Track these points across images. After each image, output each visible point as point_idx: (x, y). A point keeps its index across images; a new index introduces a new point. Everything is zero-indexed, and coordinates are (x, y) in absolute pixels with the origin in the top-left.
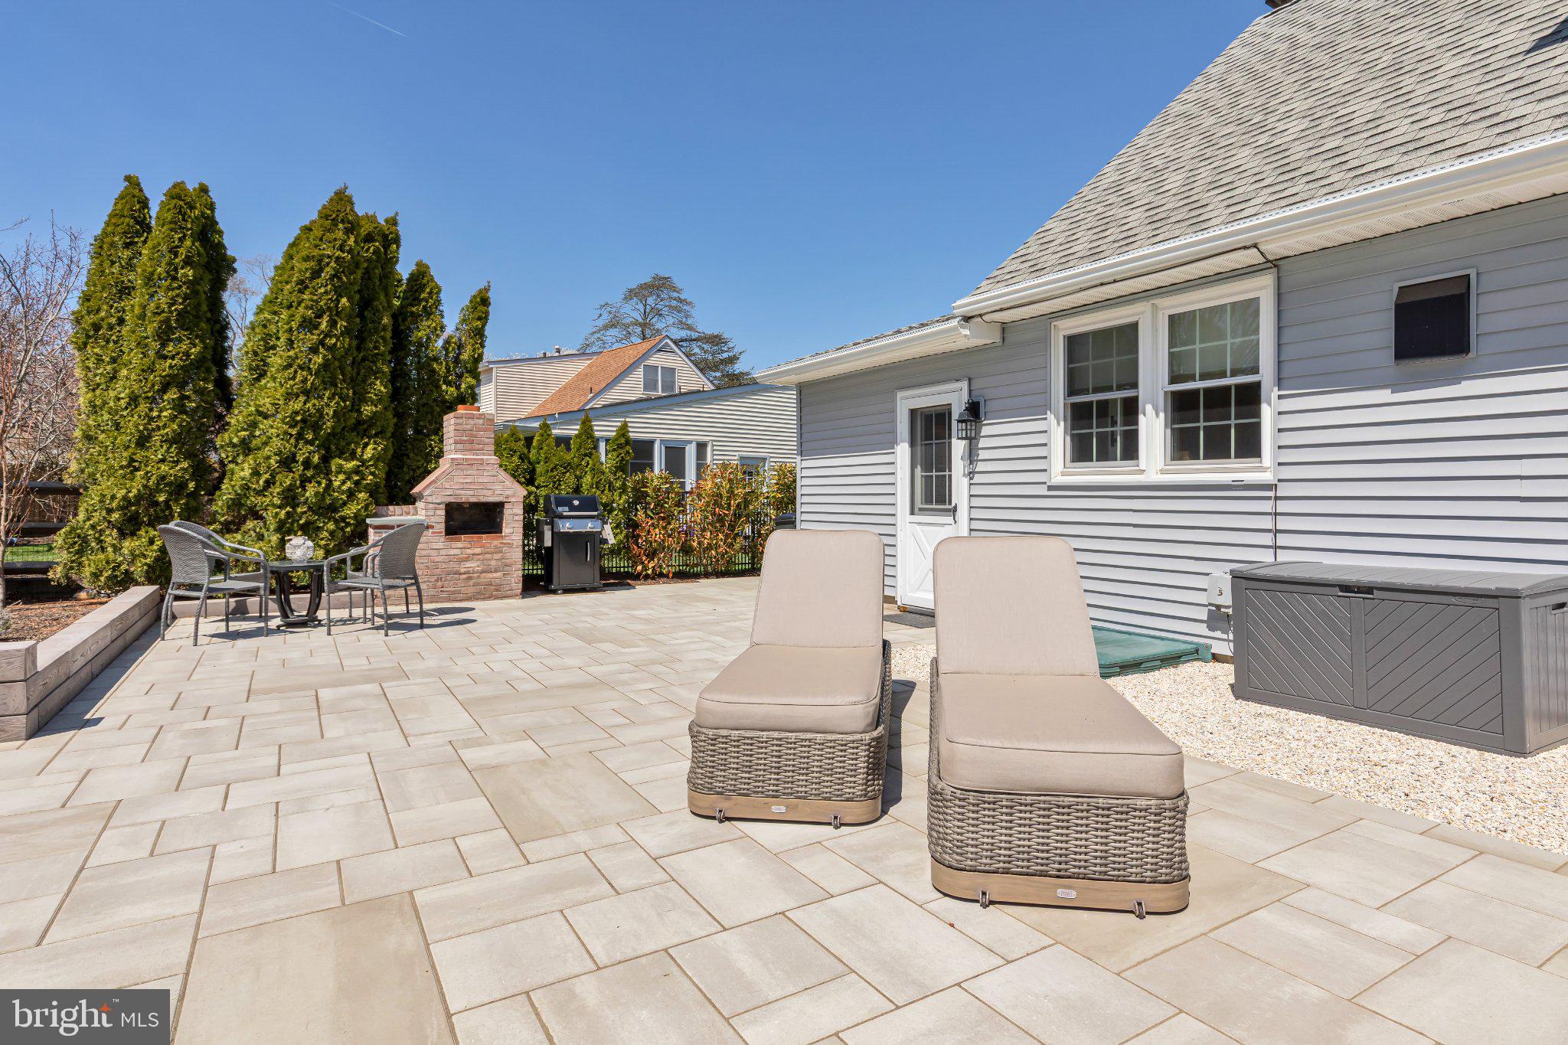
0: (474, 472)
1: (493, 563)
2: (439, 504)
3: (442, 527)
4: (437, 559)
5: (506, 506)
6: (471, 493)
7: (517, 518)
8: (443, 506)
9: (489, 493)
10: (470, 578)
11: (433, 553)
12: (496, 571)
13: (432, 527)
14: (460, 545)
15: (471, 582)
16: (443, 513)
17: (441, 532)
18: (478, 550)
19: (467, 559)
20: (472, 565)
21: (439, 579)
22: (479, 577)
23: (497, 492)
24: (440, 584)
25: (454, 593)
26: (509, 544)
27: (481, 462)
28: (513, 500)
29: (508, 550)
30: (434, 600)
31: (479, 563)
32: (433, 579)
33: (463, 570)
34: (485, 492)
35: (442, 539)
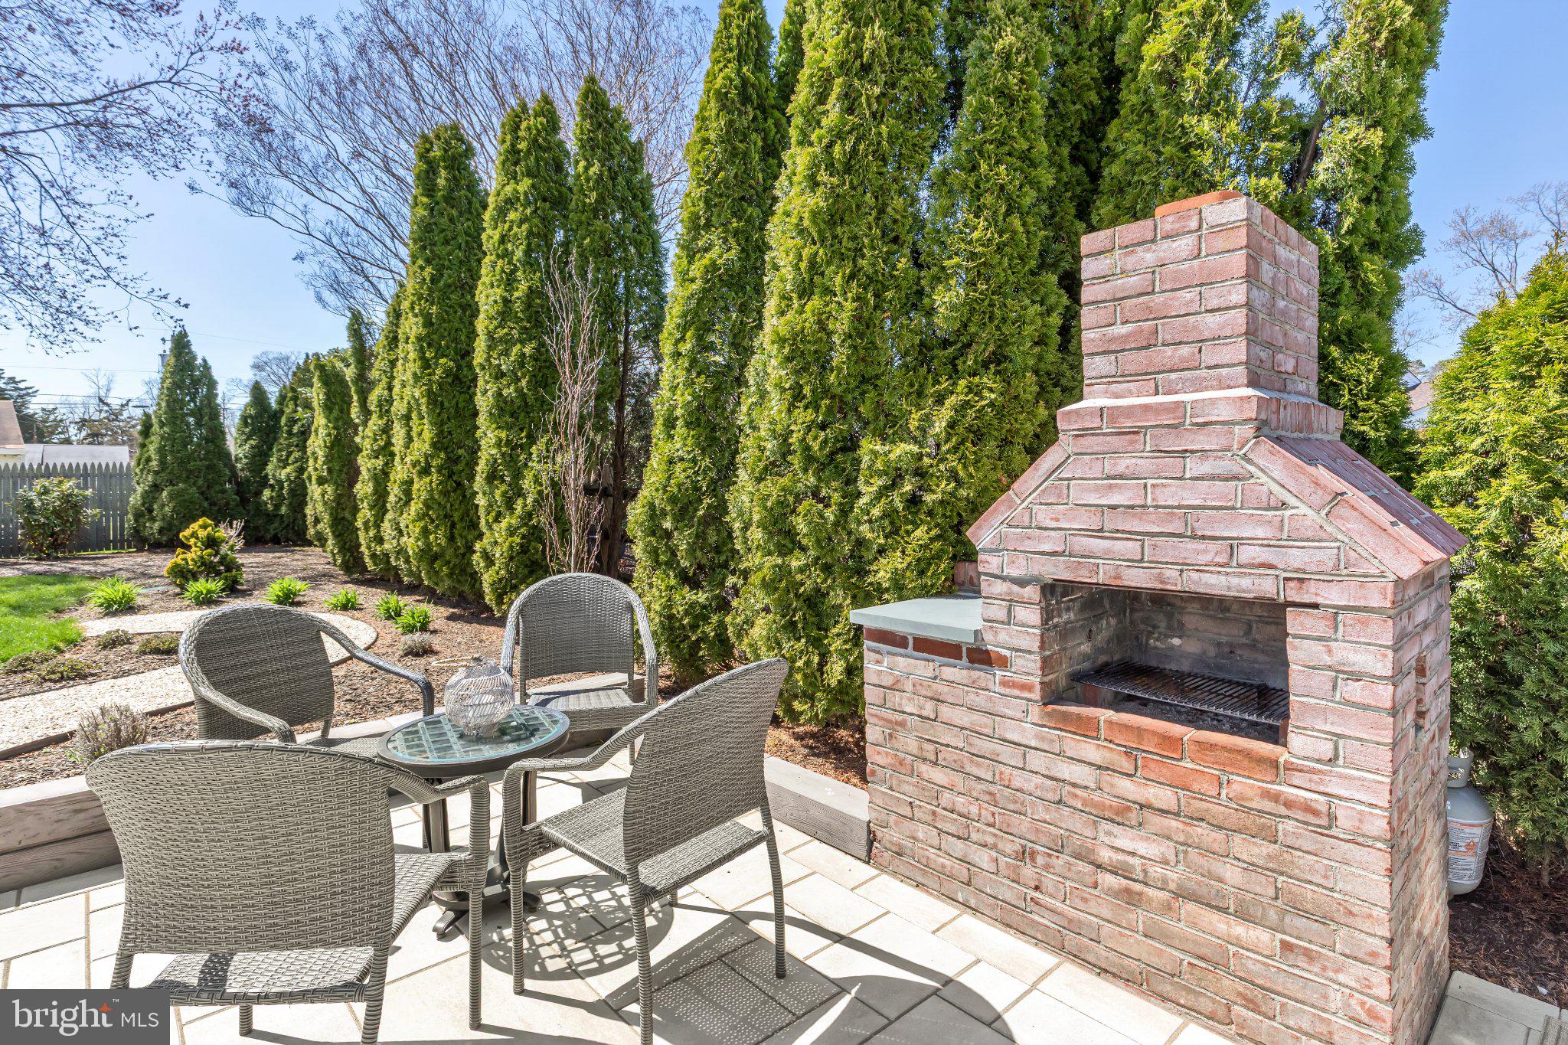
0: (1145, 465)
1: (1232, 874)
2: (1021, 582)
3: (1028, 668)
4: (1019, 780)
5: (1294, 622)
6: (1131, 548)
7: (1354, 690)
8: (1032, 592)
9: (1209, 553)
10: (1131, 899)
11: (1006, 753)
12: (1244, 915)
13: (1003, 662)
14: (1091, 751)
15: (1139, 918)
16: (1031, 615)
17: (1029, 688)
18: (1163, 797)
19: (1120, 814)
20: (1142, 848)
21: (1022, 855)
22: (1167, 907)
23: (1247, 554)
24: (1028, 872)
25: (1073, 926)
26: (1308, 809)
27: (1177, 420)
28: (1332, 595)
29: (1308, 841)
30: (1014, 919)
31: (1166, 849)
32: (1010, 846)
33: (1105, 855)
34: (1189, 549)
35: (1035, 712)
